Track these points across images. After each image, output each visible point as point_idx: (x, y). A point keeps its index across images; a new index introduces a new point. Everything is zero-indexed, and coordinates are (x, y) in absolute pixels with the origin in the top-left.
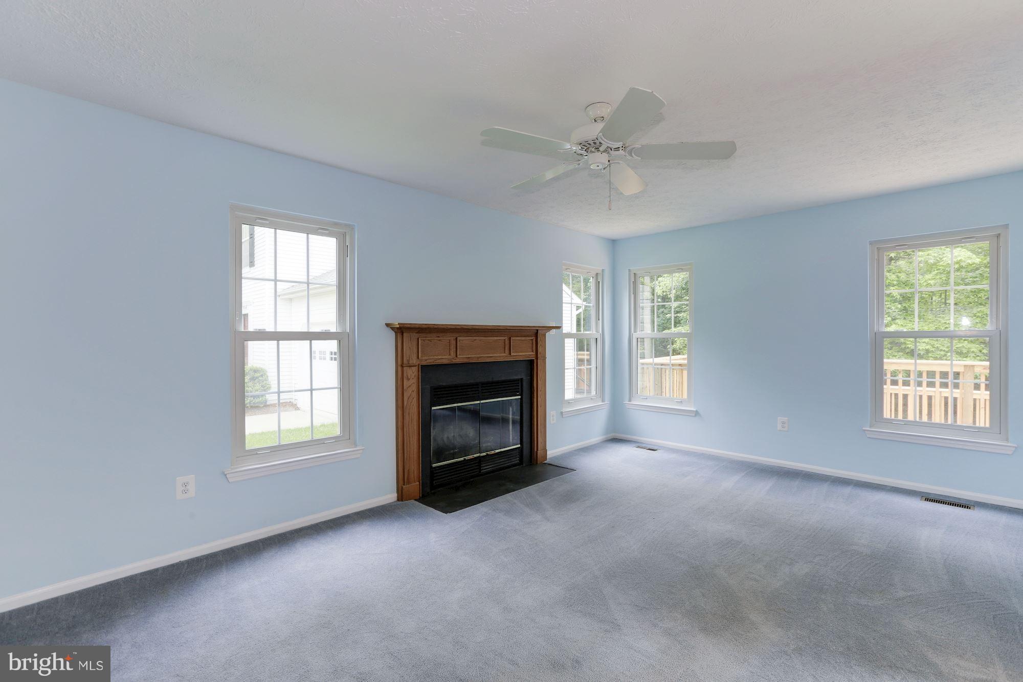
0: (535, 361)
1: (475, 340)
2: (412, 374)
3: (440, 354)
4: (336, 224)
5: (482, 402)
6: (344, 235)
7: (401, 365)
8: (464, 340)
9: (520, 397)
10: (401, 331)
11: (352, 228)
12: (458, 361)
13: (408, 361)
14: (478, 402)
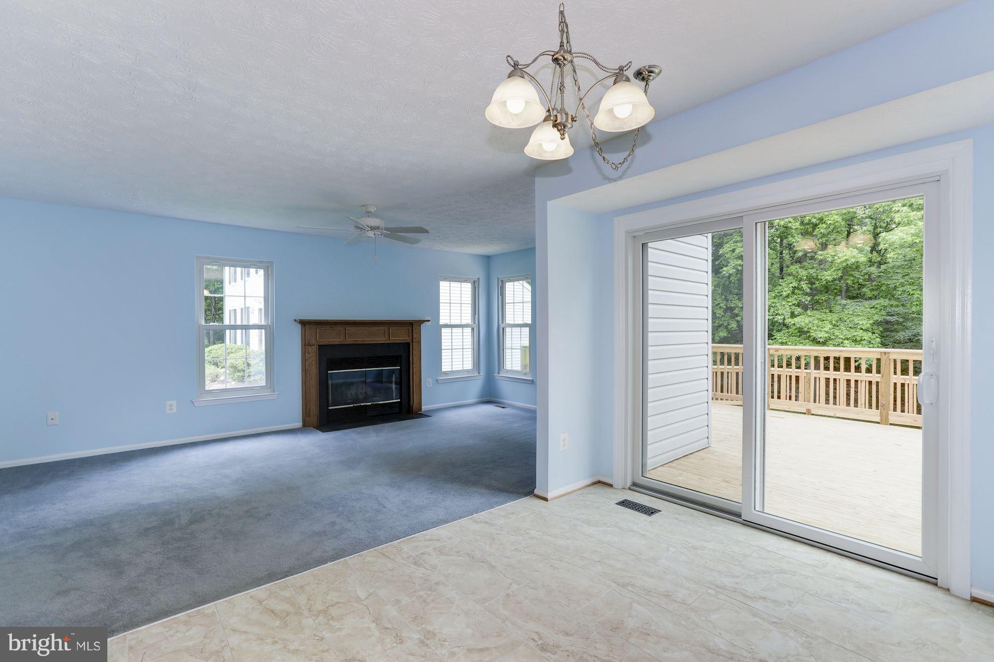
0: (411, 344)
1: (360, 329)
2: (314, 350)
3: (334, 338)
4: (261, 262)
5: (367, 369)
6: (268, 267)
7: (305, 344)
8: (351, 329)
9: (399, 367)
10: (304, 323)
11: (272, 263)
12: (346, 343)
13: (309, 342)
14: (365, 369)
